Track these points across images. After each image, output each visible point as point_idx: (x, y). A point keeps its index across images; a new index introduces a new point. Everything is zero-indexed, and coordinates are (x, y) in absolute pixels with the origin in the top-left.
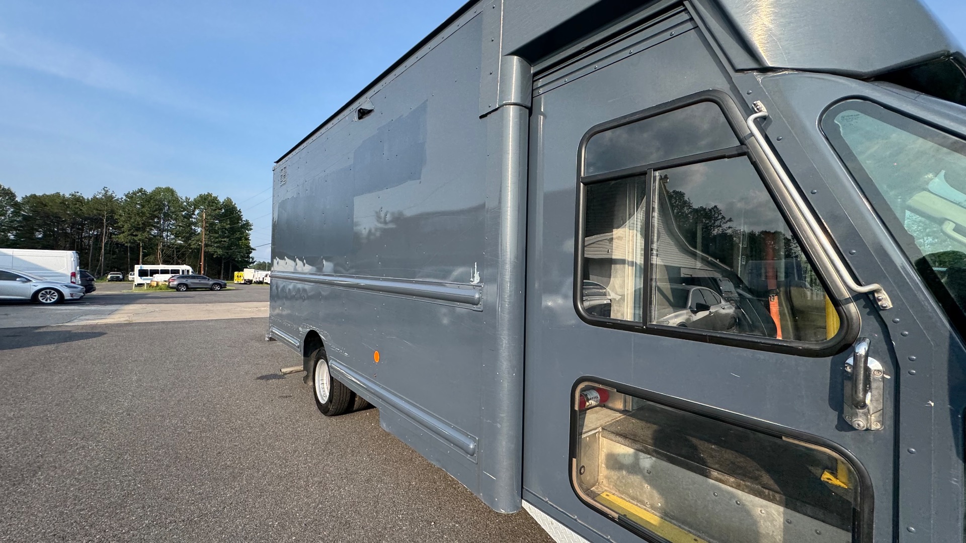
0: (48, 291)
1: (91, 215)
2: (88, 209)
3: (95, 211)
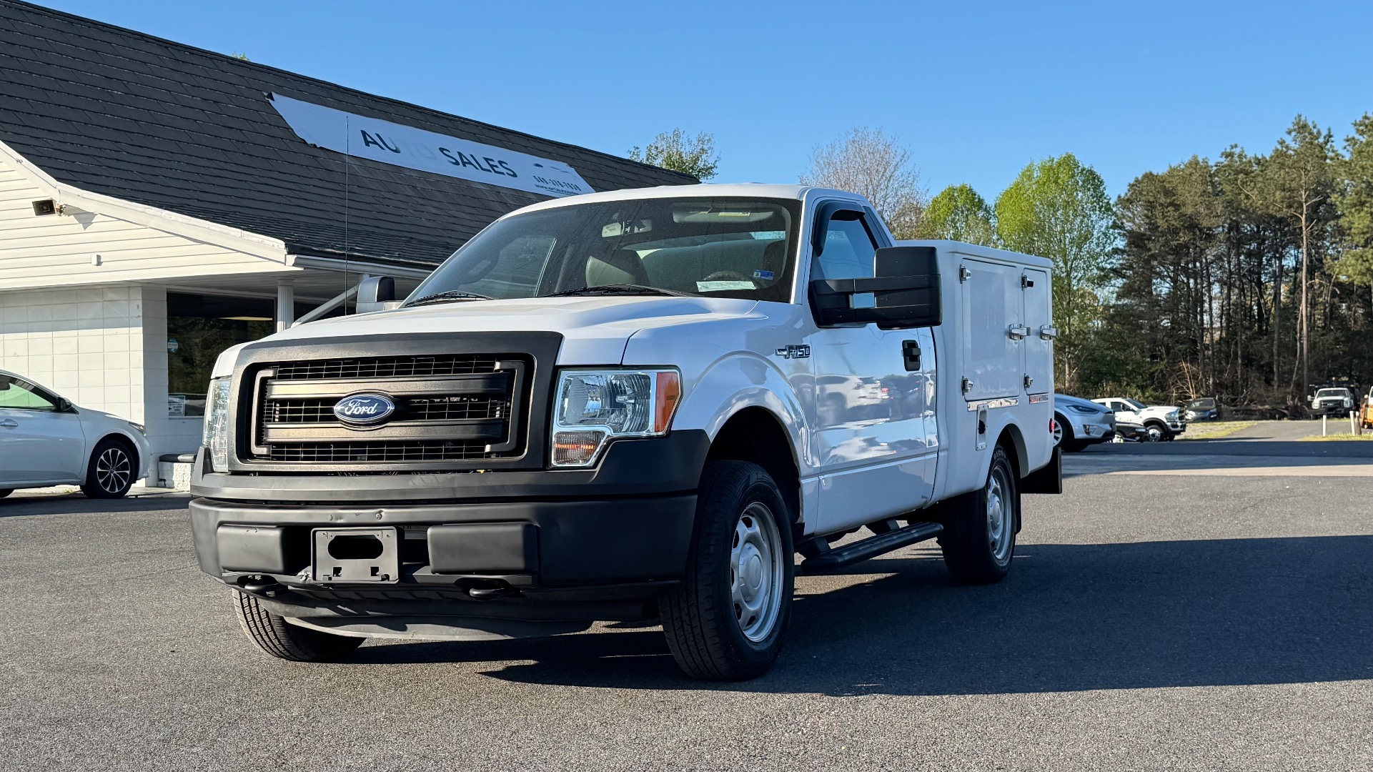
1: (1271, 207)
2: (1261, 191)
3: (1278, 194)
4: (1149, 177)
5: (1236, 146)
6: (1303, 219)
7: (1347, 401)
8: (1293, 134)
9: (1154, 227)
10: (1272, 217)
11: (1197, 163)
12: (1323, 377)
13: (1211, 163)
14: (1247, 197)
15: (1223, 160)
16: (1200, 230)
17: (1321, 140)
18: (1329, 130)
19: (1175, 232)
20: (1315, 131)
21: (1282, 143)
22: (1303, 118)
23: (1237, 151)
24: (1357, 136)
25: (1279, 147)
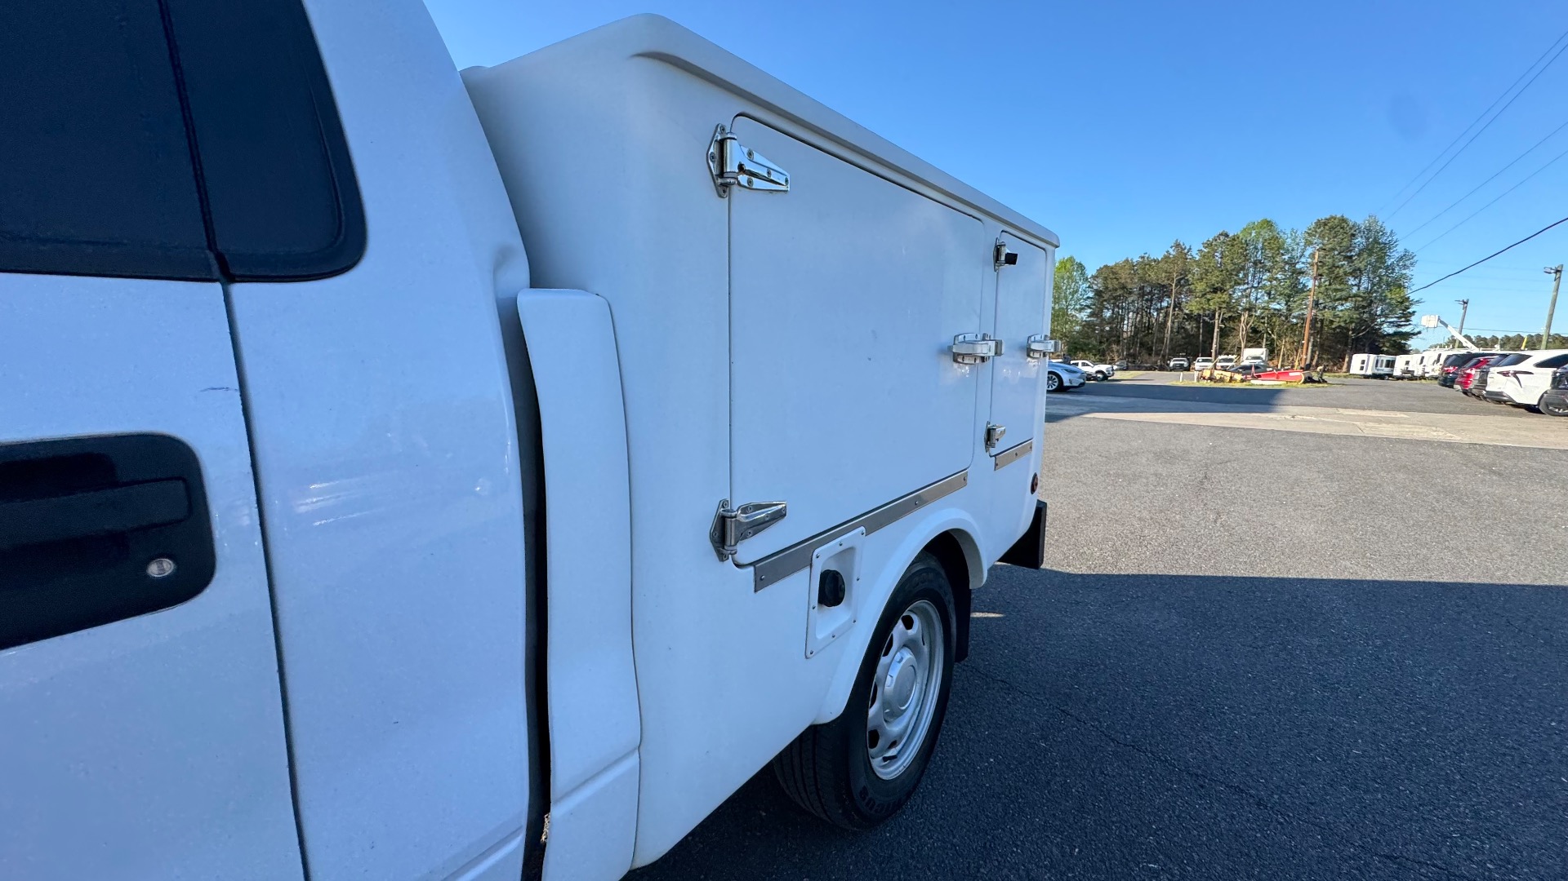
1: (1160, 280)
2: (1156, 273)
3: (1164, 275)
4: (1106, 266)
5: (1146, 254)
6: (1174, 285)
7: (1186, 364)
8: (1174, 248)
9: (1107, 288)
10: (1159, 284)
11: (1128, 260)
12: (1174, 353)
13: (1134, 261)
14: (1149, 276)
15: (1140, 259)
16: (1127, 289)
17: (1186, 251)
18: (1191, 246)
19: (1116, 290)
20: (1183, 247)
21: (1168, 252)
22: (1179, 241)
24: (1203, 249)
25: (1166, 254)
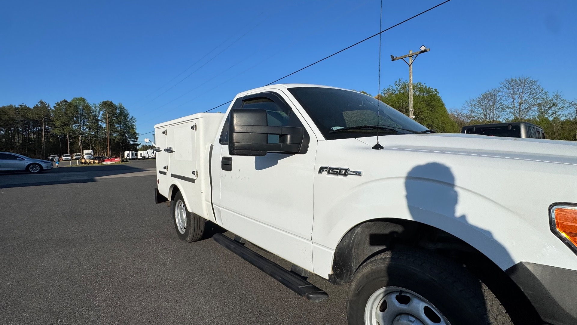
0: (34, 165)
1: (34, 118)
2: (32, 114)
3: (36, 115)
5: (24, 104)
6: (43, 121)
8: (40, 103)
10: (34, 120)
11: (12, 106)
13: (16, 107)
14: (28, 115)
15: (19, 106)
16: (15, 121)
17: (47, 105)
18: (49, 104)
19: (8, 121)
20: (45, 104)
21: (37, 105)
22: (42, 101)
23: (24, 105)
24: (56, 106)
25: (36, 106)
